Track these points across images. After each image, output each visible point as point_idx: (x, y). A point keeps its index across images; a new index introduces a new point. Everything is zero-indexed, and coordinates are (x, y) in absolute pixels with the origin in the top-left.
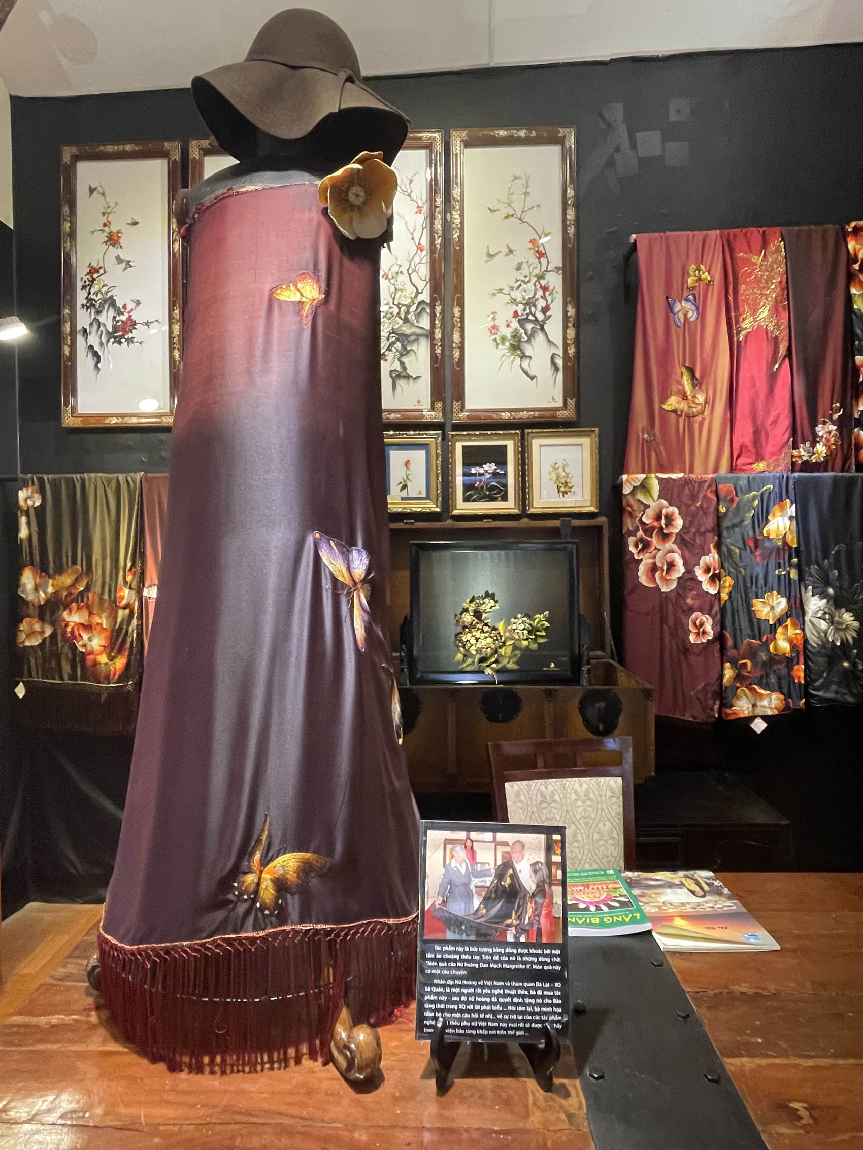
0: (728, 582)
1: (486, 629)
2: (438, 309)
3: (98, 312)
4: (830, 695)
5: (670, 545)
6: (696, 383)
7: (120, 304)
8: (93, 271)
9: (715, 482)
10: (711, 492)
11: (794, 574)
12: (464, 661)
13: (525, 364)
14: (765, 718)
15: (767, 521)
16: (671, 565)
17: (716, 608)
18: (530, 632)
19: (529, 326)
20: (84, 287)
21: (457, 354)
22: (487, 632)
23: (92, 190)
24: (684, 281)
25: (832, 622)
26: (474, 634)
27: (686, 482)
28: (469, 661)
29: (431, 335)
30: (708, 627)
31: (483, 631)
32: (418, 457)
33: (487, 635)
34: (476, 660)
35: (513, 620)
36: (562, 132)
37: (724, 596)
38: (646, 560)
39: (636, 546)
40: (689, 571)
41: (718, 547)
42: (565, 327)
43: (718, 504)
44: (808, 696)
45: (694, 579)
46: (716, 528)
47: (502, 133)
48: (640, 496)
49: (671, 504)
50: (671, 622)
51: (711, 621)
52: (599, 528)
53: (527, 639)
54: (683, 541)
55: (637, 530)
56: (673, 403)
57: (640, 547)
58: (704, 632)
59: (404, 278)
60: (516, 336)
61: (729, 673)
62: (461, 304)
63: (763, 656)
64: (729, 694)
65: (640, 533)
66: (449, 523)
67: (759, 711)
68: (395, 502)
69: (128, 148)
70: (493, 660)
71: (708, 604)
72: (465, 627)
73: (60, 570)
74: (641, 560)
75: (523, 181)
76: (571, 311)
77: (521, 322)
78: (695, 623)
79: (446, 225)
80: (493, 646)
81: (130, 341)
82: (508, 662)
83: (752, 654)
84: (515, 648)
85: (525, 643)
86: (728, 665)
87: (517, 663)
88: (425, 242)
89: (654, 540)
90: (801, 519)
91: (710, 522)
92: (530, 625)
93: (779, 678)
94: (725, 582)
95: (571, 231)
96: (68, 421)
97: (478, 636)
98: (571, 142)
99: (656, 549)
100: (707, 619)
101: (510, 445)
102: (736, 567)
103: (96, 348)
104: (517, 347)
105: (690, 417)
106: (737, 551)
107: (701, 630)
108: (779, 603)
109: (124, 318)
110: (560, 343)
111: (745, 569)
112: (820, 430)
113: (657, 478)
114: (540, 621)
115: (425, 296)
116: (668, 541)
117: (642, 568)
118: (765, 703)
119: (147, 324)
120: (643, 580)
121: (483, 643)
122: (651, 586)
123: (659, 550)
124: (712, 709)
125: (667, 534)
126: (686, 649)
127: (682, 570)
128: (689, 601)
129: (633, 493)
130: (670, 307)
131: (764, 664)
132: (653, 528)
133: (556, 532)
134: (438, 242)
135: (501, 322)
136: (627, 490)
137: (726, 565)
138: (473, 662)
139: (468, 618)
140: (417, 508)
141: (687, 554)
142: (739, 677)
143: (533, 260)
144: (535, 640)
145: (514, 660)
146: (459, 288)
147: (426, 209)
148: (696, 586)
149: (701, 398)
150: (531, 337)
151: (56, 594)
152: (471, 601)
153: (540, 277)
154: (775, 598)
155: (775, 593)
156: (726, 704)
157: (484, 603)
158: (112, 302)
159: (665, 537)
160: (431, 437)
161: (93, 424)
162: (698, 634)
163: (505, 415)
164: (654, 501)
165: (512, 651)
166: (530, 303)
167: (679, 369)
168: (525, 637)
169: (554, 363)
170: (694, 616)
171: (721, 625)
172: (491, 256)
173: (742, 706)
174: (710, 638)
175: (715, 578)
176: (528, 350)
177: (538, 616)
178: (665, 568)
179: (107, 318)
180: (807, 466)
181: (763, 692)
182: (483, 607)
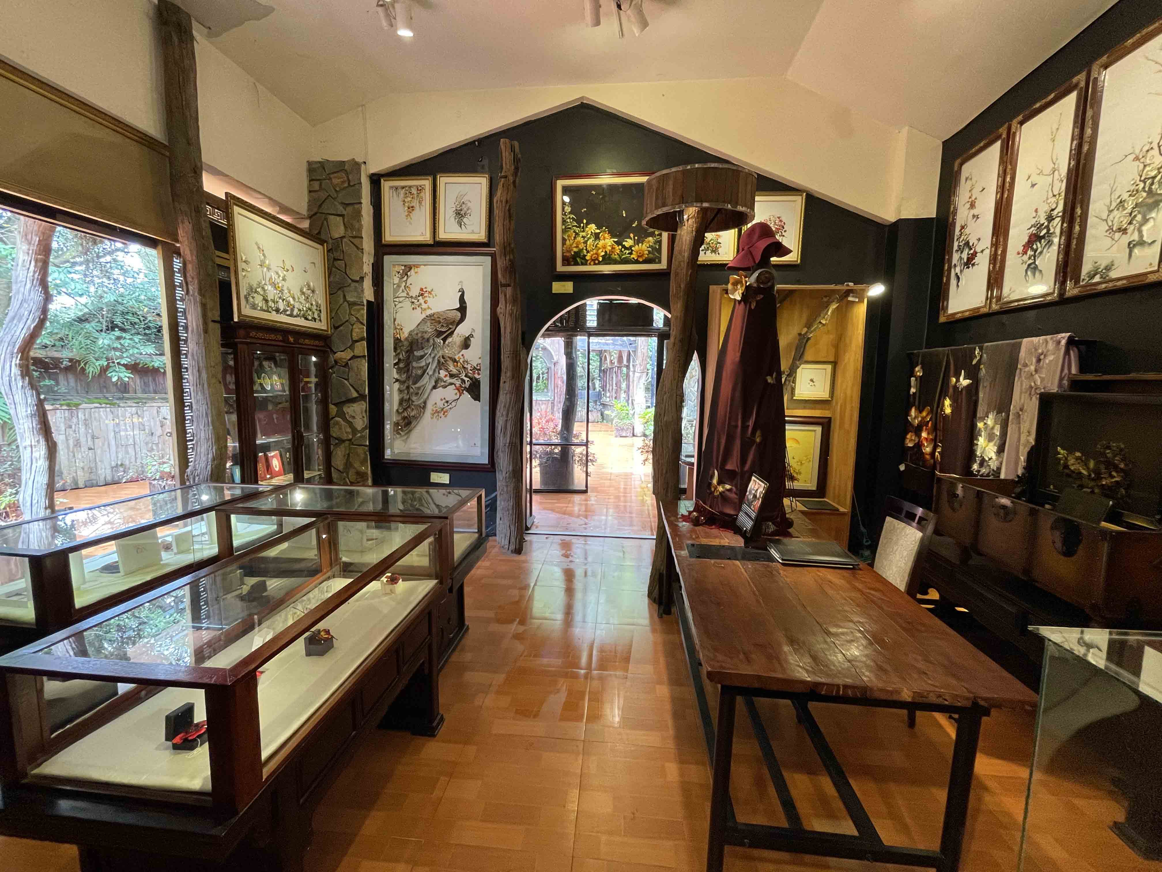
3: (962, 252)
7: (972, 244)
8: (963, 227)
20: (957, 240)
23: (967, 179)
69: (982, 144)
81: (973, 265)
96: (943, 319)
103: (958, 274)
109: (972, 251)
119: (982, 251)
158: (968, 244)
161: (952, 319)
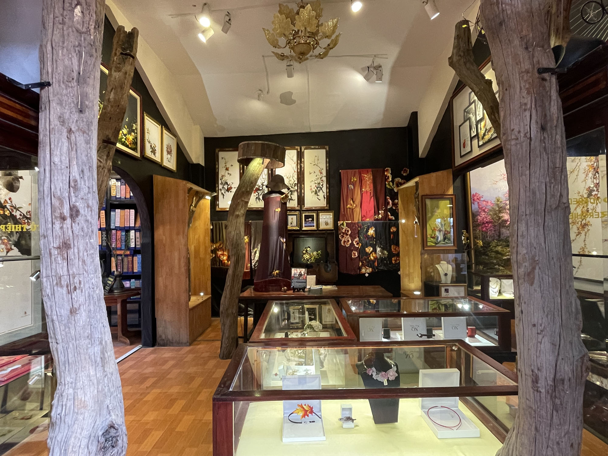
0: (360, 244)
1: (308, 254)
2: (299, 185)
3: (224, 185)
4: (382, 268)
5: (348, 236)
6: (353, 202)
7: (229, 184)
8: (223, 176)
9: (358, 223)
10: (357, 225)
11: (374, 243)
12: (304, 261)
13: (318, 197)
14: (368, 273)
15: (369, 231)
16: (348, 241)
17: (358, 250)
18: (317, 255)
19: (319, 189)
20: (221, 180)
21: (303, 195)
23: (222, 158)
24: (351, 180)
25: (382, 253)
26: (306, 255)
27: (352, 223)
29: (297, 191)
30: (356, 254)
32: (295, 217)
34: (306, 261)
35: (314, 252)
36: (326, 147)
37: (360, 247)
38: (343, 240)
39: (341, 237)
40: (352, 242)
41: (358, 237)
42: (327, 189)
43: (358, 228)
44: (378, 269)
46: (358, 233)
47: (313, 147)
48: (342, 226)
49: (348, 228)
50: (348, 253)
52: (334, 233)
54: (350, 235)
56: (349, 206)
59: (291, 178)
60: (316, 191)
61: (360, 264)
62: (304, 184)
63: (368, 260)
64: (361, 268)
65: (342, 234)
66: (301, 232)
68: (289, 227)
69: (231, 149)
70: (310, 260)
71: (356, 249)
72: (304, 254)
73: (217, 242)
75: (317, 157)
76: (328, 186)
77: (317, 188)
79: (301, 166)
80: (310, 258)
81: (231, 192)
83: (365, 259)
84: (314, 258)
85: (316, 257)
86: (360, 262)
88: (296, 170)
89: (345, 236)
90: (376, 231)
91: (357, 231)
92: (317, 253)
93: (371, 265)
95: (328, 168)
96: (217, 209)
98: (328, 149)
100: (356, 252)
101: (315, 214)
102: (361, 241)
103: (223, 193)
104: (316, 193)
105: (353, 209)
106: (362, 238)
108: (371, 249)
109: (229, 186)
110: (325, 192)
111: (364, 242)
112: (380, 212)
113: (346, 222)
114: (319, 252)
115: (296, 182)
118: (368, 270)
119: (235, 188)
120: (342, 244)
121: (307, 257)
122: (344, 245)
123: (346, 238)
124: (357, 272)
125: (347, 234)
126: (352, 259)
128: (352, 249)
130: (348, 186)
131: (368, 262)
132: (345, 233)
133: (324, 234)
134: (299, 170)
135: (313, 188)
136: (339, 225)
139: (304, 252)
140: (294, 228)
141: (352, 238)
142: (362, 265)
143: (319, 174)
145: (314, 260)
146: (304, 180)
147: (296, 163)
148: (354, 245)
149: (355, 205)
150: (319, 191)
151: (216, 248)
152: (305, 248)
153: (321, 178)
155: (370, 247)
156: (360, 270)
157: (308, 249)
158: (226, 183)
160: (297, 213)
161: (223, 210)
162: (354, 256)
163: (314, 208)
164: (345, 227)
166: (319, 184)
167: (349, 199)
169: (324, 197)
170: (353, 252)
171: (359, 254)
172: (310, 173)
173: (363, 271)
174: (357, 256)
175: (357, 244)
176: (318, 194)
179: (226, 187)
180: (377, 220)
181: (367, 268)
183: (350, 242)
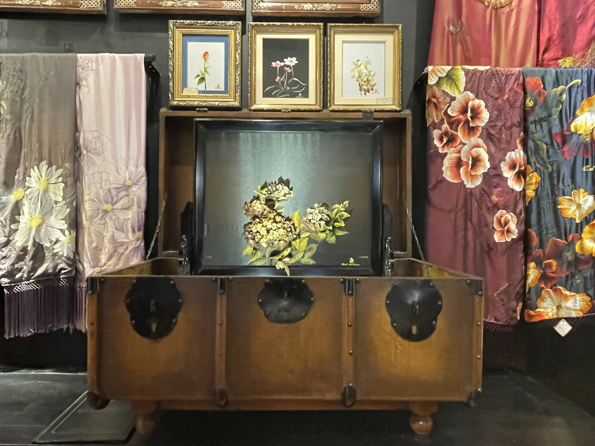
0: (534, 178)
1: (278, 219)
5: (476, 139)
9: (522, 76)
10: (518, 84)
12: (253, 254)
14: (569, 320)
15: (575, 116)
16: (476, 161)
17: (521, 206)
18: (327, 223)
22: (280, 222)
26: (264, 224)
27: (494, 75)
28: (259, 254)
30: (513, 226)
31: (275, 222)
32: (217, 49)
33: (279, 225)
34: (267, 255)
35: (309, 210)
37: (530, 193)
38: (451, 155)
39: (441, 140)
40: (495, 167)
41: (524, 142)
43: (525, 98)
45: (500, 176)
46: (523, 123)
48: (446, 88)
49: (477, 97)
50: (475, 218)
51: (515, 220)
53: (324, 231)
54: (489, 136)
55: (442, 121)
57: (445, 140)
58: (508, 231)
61: (533, 273)
63: (569, 256)
64: (533, 295)
65: (445, 126)
67: (563, 313)
70: (286, 253)
71: (513, 201)
72: (255, 217)
74: (446, 154)
78: (499, 222)
80: (287, 239)
82: (303, 257)
83: (558, 254)
84: (311, 241)
85: (322, 236)
86: (532, 265)
87: (313, 257)
89: (460, 134)
91: (516, 117)
92: (328, 215)
93: (585, 279)
94: (531, 178)
97: (269, 227)
99: (461, 143)
100: (512, 217)
101: (312, 39)
102: (543, 163)
105: (497, 8)
106: (545, 146)
107: (506, 228)
108: (585, 201)
111: (552, 165)
113: (463, 69)
114: (339, 211)
116: (474, 135)
117: (447, 162)
118: (570, 304)
120: (448, 175)
121: (274, 235)
122: (456, 181)
123: (464, 144)
124: (515, 311)
125: (473, 128)
126: (490, 248)
127: (488, 165)
128: (494, 198)
129: (438, 84)
131: (569, 264)
132: (458, 122)
136: (432, 81)
137: (533, 160)
138: (264, 256)
139: (259, 207)
140: (214, 101)
141: (493, 149)
142: (544, 278)
144: (333, 231)
145: (309, 254)
148: (501, 183)
152: (262, 188)
154: (581, 196)
155: (582, 190)
156: (529, 306)
157: (277, 190)
159: (471, 130)
160: (230, 28)
162: (502, 233)
163: (307, 7)
164: (460, 93)
165: (308, 244)
168: (322, 229)
170: (498, 214)
171: (525, 224)
173: (547, 308)
174: (514, 237)
175: (521, 175)
177: (337, 205)
178: (470, 162)
181: (567, 293)
182: (276, 194)
183: (486, 165)
